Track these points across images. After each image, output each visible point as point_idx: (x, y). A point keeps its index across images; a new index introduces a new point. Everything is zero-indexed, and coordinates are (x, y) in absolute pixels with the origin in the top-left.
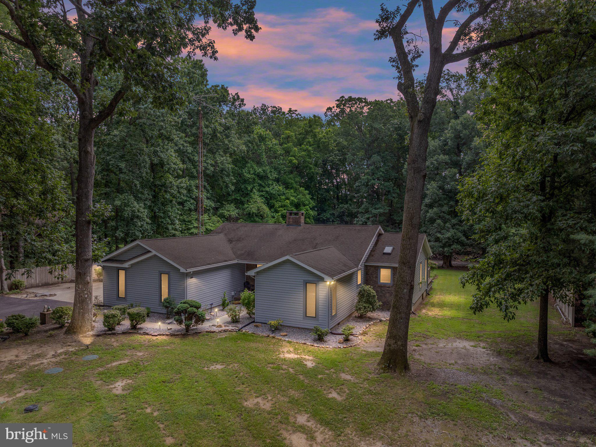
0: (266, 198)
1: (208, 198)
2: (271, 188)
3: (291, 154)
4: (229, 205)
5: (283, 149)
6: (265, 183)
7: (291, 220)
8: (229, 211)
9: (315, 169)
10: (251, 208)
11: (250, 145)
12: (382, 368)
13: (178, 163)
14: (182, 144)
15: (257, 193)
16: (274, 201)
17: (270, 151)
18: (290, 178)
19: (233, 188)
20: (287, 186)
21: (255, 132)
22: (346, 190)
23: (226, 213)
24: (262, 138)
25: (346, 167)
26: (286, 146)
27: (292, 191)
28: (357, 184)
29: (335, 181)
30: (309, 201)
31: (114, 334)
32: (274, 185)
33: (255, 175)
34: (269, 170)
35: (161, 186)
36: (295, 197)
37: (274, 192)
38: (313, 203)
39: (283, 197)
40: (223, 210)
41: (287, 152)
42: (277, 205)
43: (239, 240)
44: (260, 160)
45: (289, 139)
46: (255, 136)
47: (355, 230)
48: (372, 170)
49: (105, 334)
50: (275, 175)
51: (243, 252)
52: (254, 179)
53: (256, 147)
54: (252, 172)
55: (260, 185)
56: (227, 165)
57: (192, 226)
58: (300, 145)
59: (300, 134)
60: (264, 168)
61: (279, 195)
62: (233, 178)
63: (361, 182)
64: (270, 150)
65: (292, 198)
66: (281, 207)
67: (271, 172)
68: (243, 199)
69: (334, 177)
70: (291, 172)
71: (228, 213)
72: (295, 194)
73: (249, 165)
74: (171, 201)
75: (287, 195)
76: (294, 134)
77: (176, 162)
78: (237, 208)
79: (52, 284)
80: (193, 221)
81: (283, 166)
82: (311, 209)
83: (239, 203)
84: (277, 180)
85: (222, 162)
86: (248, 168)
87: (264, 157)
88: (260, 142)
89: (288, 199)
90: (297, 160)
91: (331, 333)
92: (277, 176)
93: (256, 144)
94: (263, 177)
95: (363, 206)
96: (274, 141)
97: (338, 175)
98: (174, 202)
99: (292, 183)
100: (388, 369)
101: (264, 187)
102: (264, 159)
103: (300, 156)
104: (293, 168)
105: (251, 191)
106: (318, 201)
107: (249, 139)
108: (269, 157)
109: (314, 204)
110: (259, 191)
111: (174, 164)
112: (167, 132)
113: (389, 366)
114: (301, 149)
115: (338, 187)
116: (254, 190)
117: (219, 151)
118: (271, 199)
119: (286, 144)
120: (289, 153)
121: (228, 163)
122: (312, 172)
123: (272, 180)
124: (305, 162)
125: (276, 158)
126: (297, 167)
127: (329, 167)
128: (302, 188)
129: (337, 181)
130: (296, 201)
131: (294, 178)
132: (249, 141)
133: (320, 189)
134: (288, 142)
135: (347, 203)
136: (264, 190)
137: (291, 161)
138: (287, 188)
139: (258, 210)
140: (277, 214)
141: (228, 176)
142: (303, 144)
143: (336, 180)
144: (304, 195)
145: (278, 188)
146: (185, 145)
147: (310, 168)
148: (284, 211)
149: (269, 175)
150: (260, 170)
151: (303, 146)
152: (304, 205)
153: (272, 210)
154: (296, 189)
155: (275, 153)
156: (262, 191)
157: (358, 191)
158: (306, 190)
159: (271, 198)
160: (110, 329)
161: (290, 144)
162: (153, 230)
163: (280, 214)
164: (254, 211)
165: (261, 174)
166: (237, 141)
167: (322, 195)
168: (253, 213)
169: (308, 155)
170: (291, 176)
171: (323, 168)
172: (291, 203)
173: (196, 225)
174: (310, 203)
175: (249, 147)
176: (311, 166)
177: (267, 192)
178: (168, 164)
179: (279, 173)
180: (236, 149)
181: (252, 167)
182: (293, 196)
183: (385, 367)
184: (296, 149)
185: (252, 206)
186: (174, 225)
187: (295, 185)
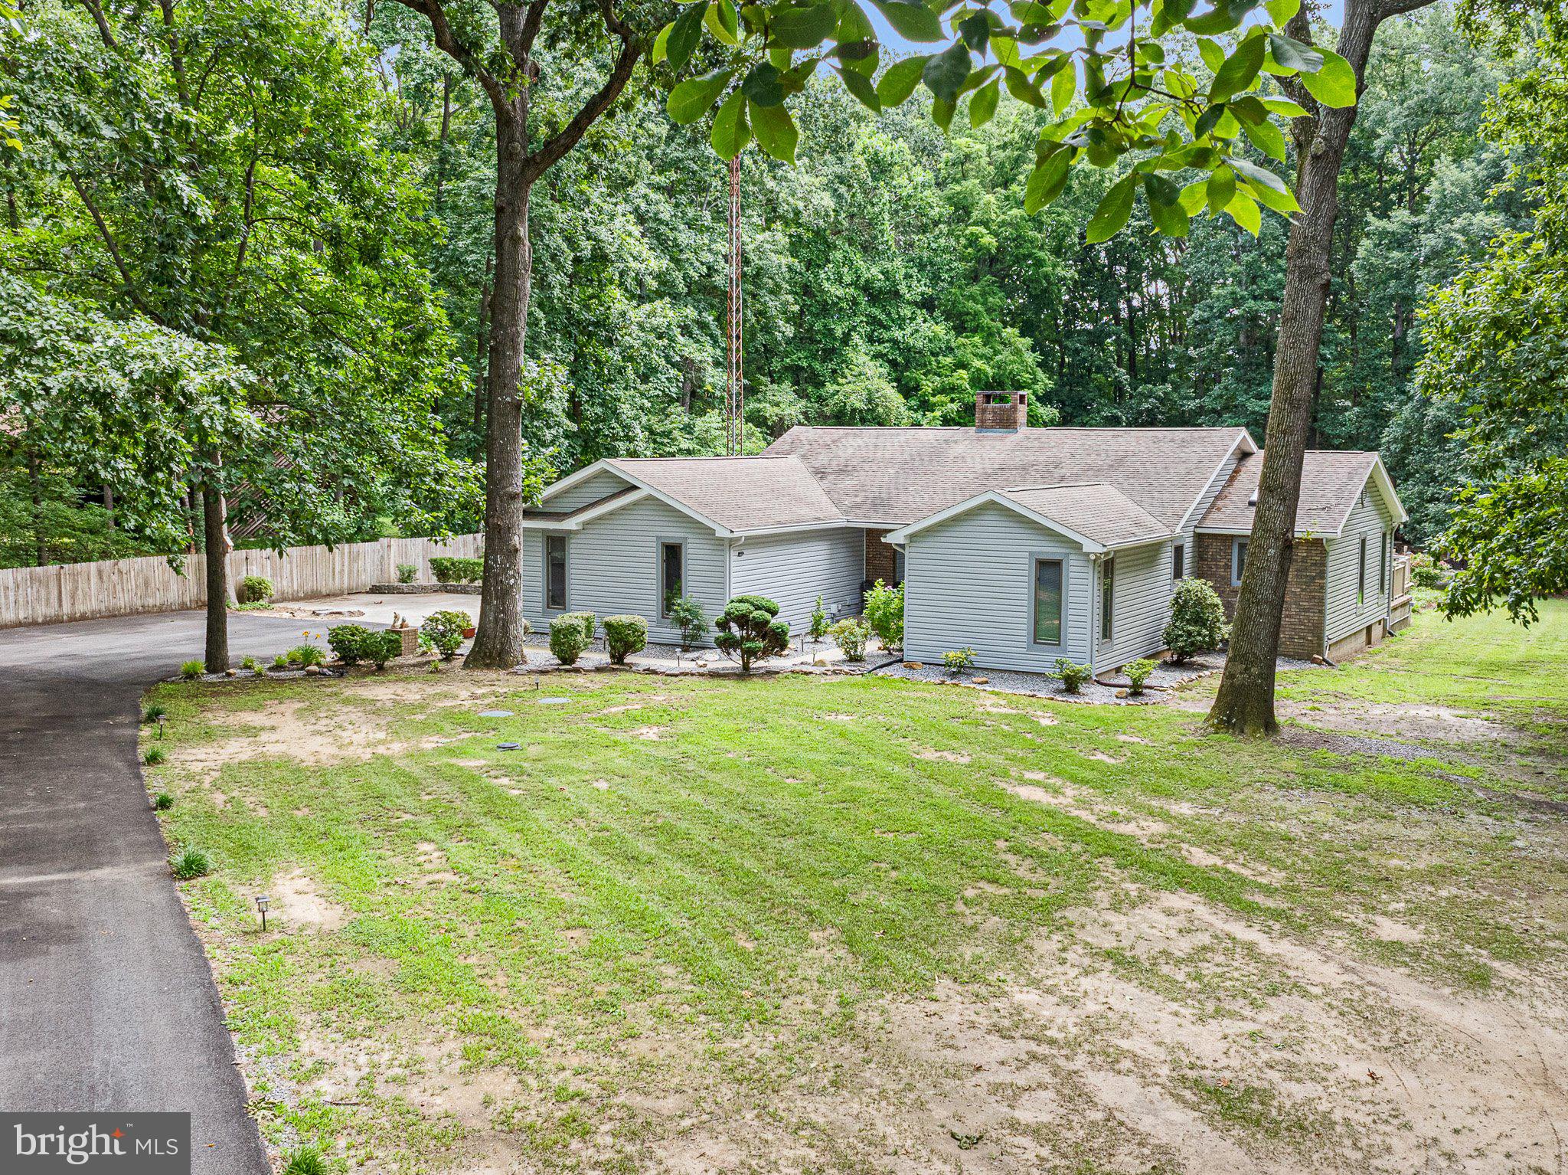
0: (893, 364)
1: (717, 364)
2: (908, 331)
3: (976, 215)
4: (775, 386)
5: (949, 199)
6: (889, 315)
7: (989, 416)
8: (777, 405)
9: (1055, 266)
10: (847, 396)
11: (843, 189)
12: (1212, 726)
13: (645, 255)
14: (645, 196)
15: (863, 346)
16: (918, 374)
17: (906, 208)
18: (972, 297)
19: (790, 331)
20: (961, 324)
21: (858, 147)
22: (1162, 337)
23: (770, 411)
24: (880, 167)
25: (1165, 256)
26: (958, 188)
27: (977, 339)
28: (1197, 314)
29: (1122, 305)
30: (1034, 374)
31: (577, 671)
32: (920, 320)
33: (857, 287)
34: (904, 271)
35: (597, 324)
36: (988, 359)
37: (919, 344)
38: (1045, 382)
39: (948, 360)
40: (760, 401)
41: (962, 209)
42: (928, 385)
43: (843, 471)
44: (875, 238)
45: (968, 165)
46: (860, 160)
47: (1172, 440)
48: (1249, 265)
49: (558, 670)
50: (921, 288)
51: (859, 500)
52: (855, 302)
53: (860, 197)
54: (847, 279)
55: (873, 321)
56: (774, 257)
57: (674, 449)
58: (1006, 185)
59: (1004, 147)
60: (888, 266)
61: (932, 354)
62: (790, 298)
63: (1211, 308)
64: (902, 203)
65: (978, 363)
66: (943, 391)
67: (908, 276)
68: (817, 366)
69: (1121, 292)
70: (974, 277)
71: (776, 410)
72: (988, 351)
73: (838, 255)
74: (621, 371)
75: (959, 353)
76: (984, 147)
77: (640, 252)
78: (802, 394)
79: (328, 595)
80: (676, 434)
81: (947, 257)
82: (1039, 399)
83: (805, 381)
84: (927, 304)
85: (758, 248)
86: (836, 262)
87: (887, 226)
88: (875, 179)
89: (962, 365)
90: (996, 235)
91: (1098, 682)
92: (930, 291)
93: (862, 184)
94: (882, 296)
95: (1217, 389)
96: (921, 175)
97: (1137, 287)
98: (630, 372)
99: (976, 314)
100: (1228, 728)
101: (887, 328)
102: (889, 235)
103: (1003, 224)
104: (978, 262)
105: (846, 339)
106: (1061, 375)
107: (838, 169)
108: (902, 228)
109: (1051, 384)
110: (871, 340)
111: (635, 259)
112: (628, 165)
113: (1229, 721)
114: (1007, 198)
115: (1134, 326)
116: (856, 338)
117: (749, 212)
118: (907, 367)
119: (958, 182)
120: (968, 213)
121: (776, 252)
122: (1046, 277)
123: (916, 304)
124: (1020, 240)
125: (923, 229)
126: (993, 260)
127: (1103, 254)
128: (1009, 330)
129: (1130, 306)
130: (990, 372)
131: (984, 294)
132: (841, 179)
133: (1069, 335)
134: (965, 177)
135: (1164, 381)
136: (886, 336)
137: (973, 241)
138: (960, 329)
139: (870, 401)
140: (929, 415)
141: (775, 292)
142: (1014, 180)
143: (1129, 301)
144: (1017, 352)
145: (929, 330)
146: (654, 196)
147: (1039, 263)
148: (950, 406)
149: (903, 289)
150: (872, 272)
151: (1014, 187)
152: (1018, 386)
153: (913, 403)
154: (991, 334)
155: (921, 213)
156: (881, 341)
157: (1201, 339)
158: (1023, 335)
159: (908, 362)
160: (565, 661)
161: (972, 183)
162: (572, 455)
163: (938, 414)
164: (858, 405)
165: (877, 285)
166: (806, 179)
167: (1077, 351)
168: (854, 410)
169: (1032, 219)
170: (975, 289)
171: (1083, 261)
172: (976, 380)
173: (685, 445)
174: (1035, 381)
175: (840, 197)
176: (1041, 254)
177: (895, 342)
178: (621, 259)
179: (935, 278)
180: (801, 205)
181: (848, 261)
182: (982, 357)
183: (1221, 722)
184: (990, 198)
185: (848, 388)
186: (631, 440)
187: (986, 320)
